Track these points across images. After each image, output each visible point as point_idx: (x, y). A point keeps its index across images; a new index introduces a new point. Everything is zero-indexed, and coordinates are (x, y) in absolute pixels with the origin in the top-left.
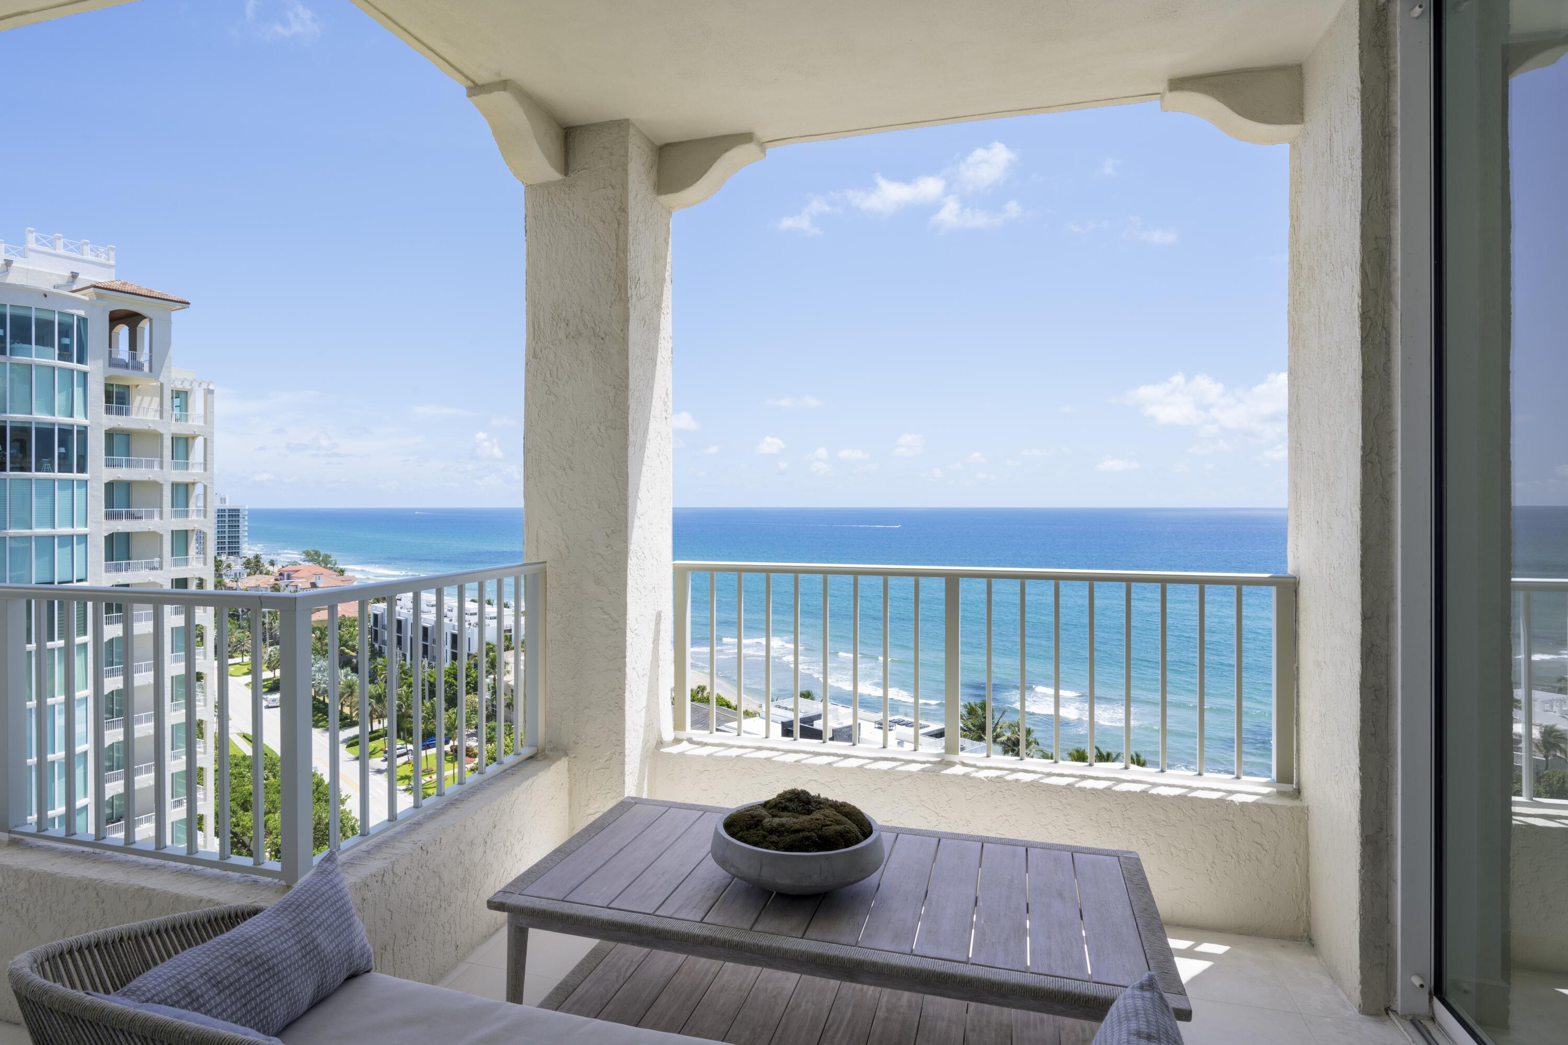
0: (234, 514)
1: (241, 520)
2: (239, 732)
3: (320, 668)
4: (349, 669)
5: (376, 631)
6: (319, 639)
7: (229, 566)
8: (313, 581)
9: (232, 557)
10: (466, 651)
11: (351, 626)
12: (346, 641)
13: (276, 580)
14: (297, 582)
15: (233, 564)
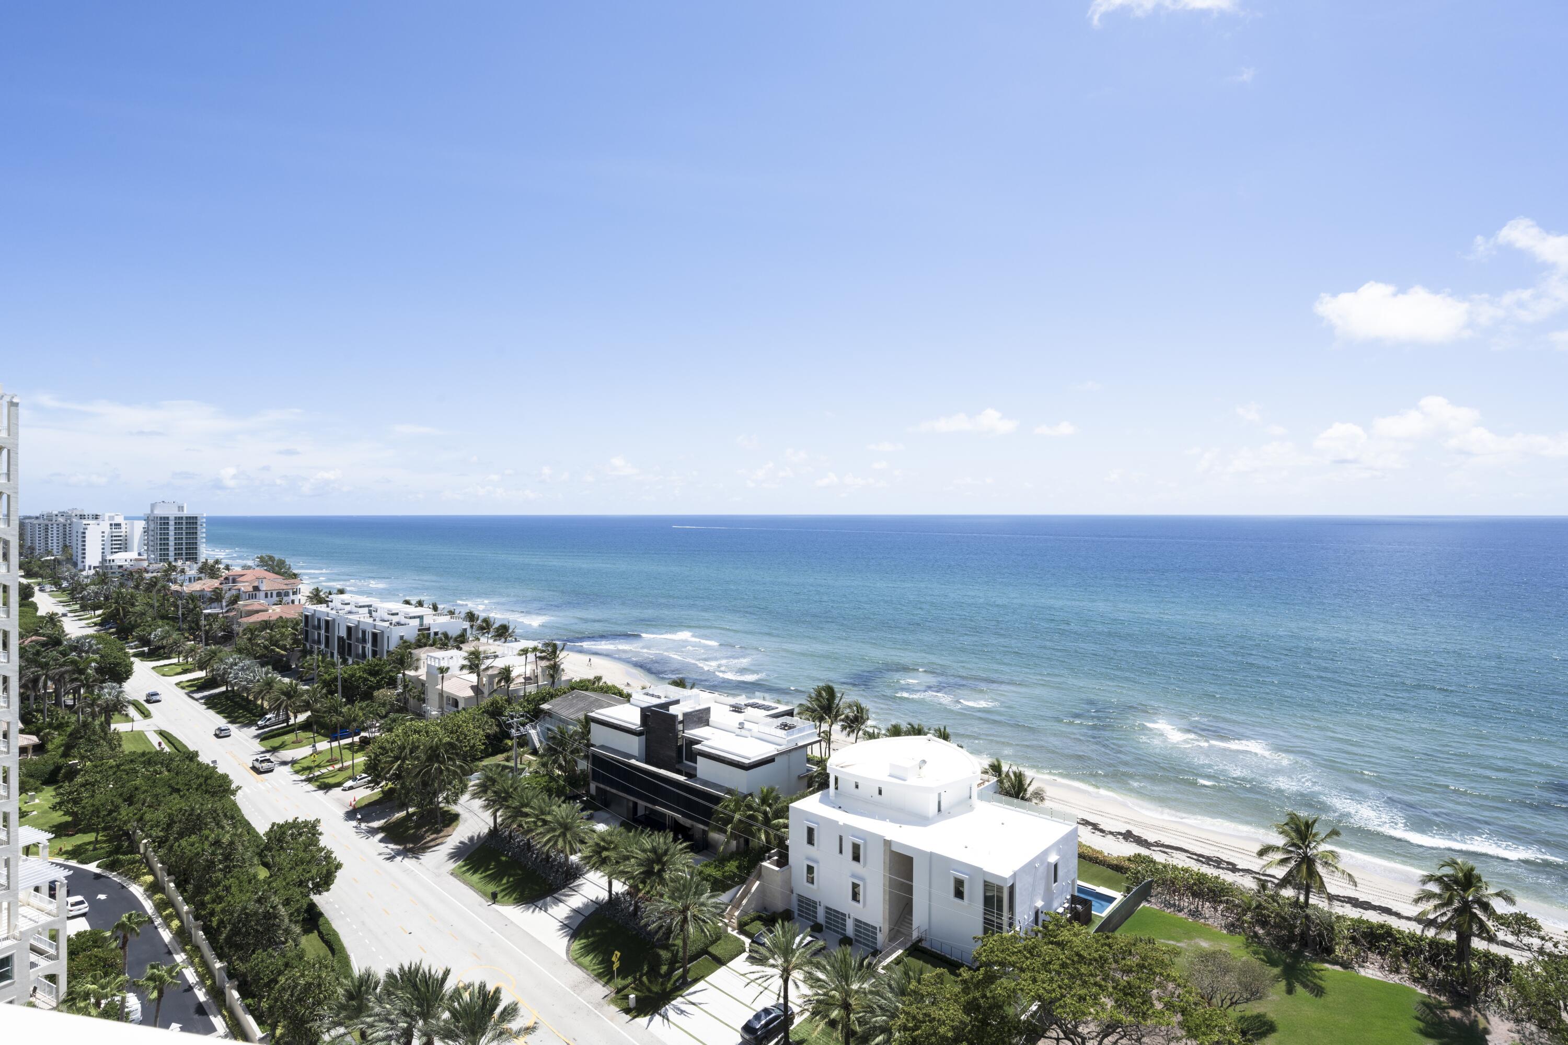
0: (192, 521)
1: (199, 527)
2: (156, 729)
3: (243, 667)
4: (270, 667)
5: (307, 631)
6: (250, 639)
7: (183, 571)
8: (256, 584)
9: (188, 563)
10: (385, 648)
11: (283, 627)
12: (277, 641)
13: (221, 584)
14: (239, 585)
15: (187, 569)
